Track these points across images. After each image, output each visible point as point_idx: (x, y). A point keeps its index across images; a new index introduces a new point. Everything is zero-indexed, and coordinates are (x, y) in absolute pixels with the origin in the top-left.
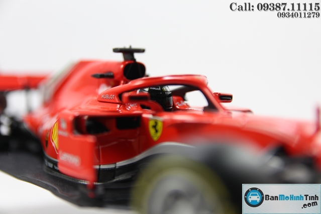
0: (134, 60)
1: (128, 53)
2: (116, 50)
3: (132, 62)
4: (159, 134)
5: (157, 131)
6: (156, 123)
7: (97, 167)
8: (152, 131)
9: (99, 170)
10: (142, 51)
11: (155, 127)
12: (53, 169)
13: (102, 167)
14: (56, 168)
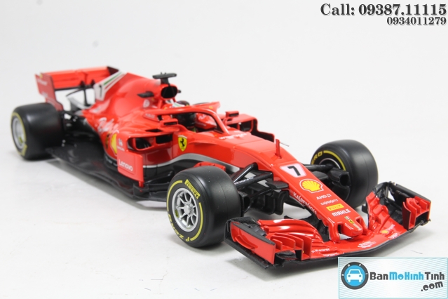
0: (169, 84)
1: (164, 78)
2: (155, 77)
3: (167, 86)
4: (185, 147)
5: (183, 145)
6: (183, 140)
7: (144, 167)
8: (181, 145)
9: (146, 169)
10: (175, 75)
11: (182, 142)
12: (112, 164)
13: (148, 167)
14: (115, 164)
